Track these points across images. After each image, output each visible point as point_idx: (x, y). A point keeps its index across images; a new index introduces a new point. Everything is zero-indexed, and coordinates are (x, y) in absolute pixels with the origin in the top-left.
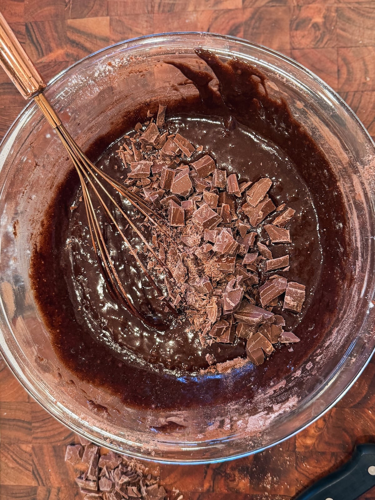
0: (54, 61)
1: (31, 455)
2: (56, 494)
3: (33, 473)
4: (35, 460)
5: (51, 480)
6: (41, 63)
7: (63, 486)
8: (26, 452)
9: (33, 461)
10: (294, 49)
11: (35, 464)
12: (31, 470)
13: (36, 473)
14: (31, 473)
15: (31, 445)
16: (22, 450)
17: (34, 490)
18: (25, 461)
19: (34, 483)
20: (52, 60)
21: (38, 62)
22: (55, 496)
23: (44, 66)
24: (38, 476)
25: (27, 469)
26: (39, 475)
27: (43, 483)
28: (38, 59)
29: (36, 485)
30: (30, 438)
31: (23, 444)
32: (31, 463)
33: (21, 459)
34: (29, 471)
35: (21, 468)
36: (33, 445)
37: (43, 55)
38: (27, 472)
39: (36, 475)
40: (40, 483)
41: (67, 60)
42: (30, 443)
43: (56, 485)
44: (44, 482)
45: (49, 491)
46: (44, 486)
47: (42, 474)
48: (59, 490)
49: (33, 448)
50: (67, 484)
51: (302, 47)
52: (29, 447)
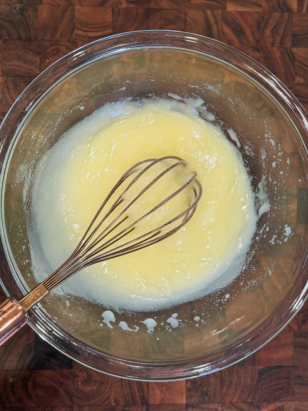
0: (270, 403)
1: (296, 74)
2: (276, 41)
3: (294, 58)
4: (292, 69)
5: (279, 53)
6: (281, 402)
7: (270, 48)
8: (300, 76)
9: (294, 68)
10: (71, 406)
11: (293, 66)
12: (296, 62)
13: (292, 59)
14: (296, 58)
15: (296, 82)
16: (303, 78)
17: (294, 44)
18: (301, 68)
19: (295, 50)
20: (272, 403)
21: (284, 403)
22: (276, 40)
23: (279, 399)
24: (291, 56)
25: (300, 62)
26: (289, 57)
27: (287, 50)
28: (283, 405)
29: (292, 49)
30: (297, 88)
31: (302, 83)
32: (296, 67)
33: (305, 70)
34: (298, 60)
35: (305, 62)
36: (294, 81)
37: (279, 407)
38: (300, 59)
39: (292, 57)
40: (289, 50)
41: (259, 403)
42: (296, 84)
43: (275, 48)
44: (285, 51)
45: (281, 43)
46: (286, 48)
47: (287, 58)
48: (273, 45)
49: (294, 79)
50: (266, 49)
51: (64, 408)
52: (297, 80)
